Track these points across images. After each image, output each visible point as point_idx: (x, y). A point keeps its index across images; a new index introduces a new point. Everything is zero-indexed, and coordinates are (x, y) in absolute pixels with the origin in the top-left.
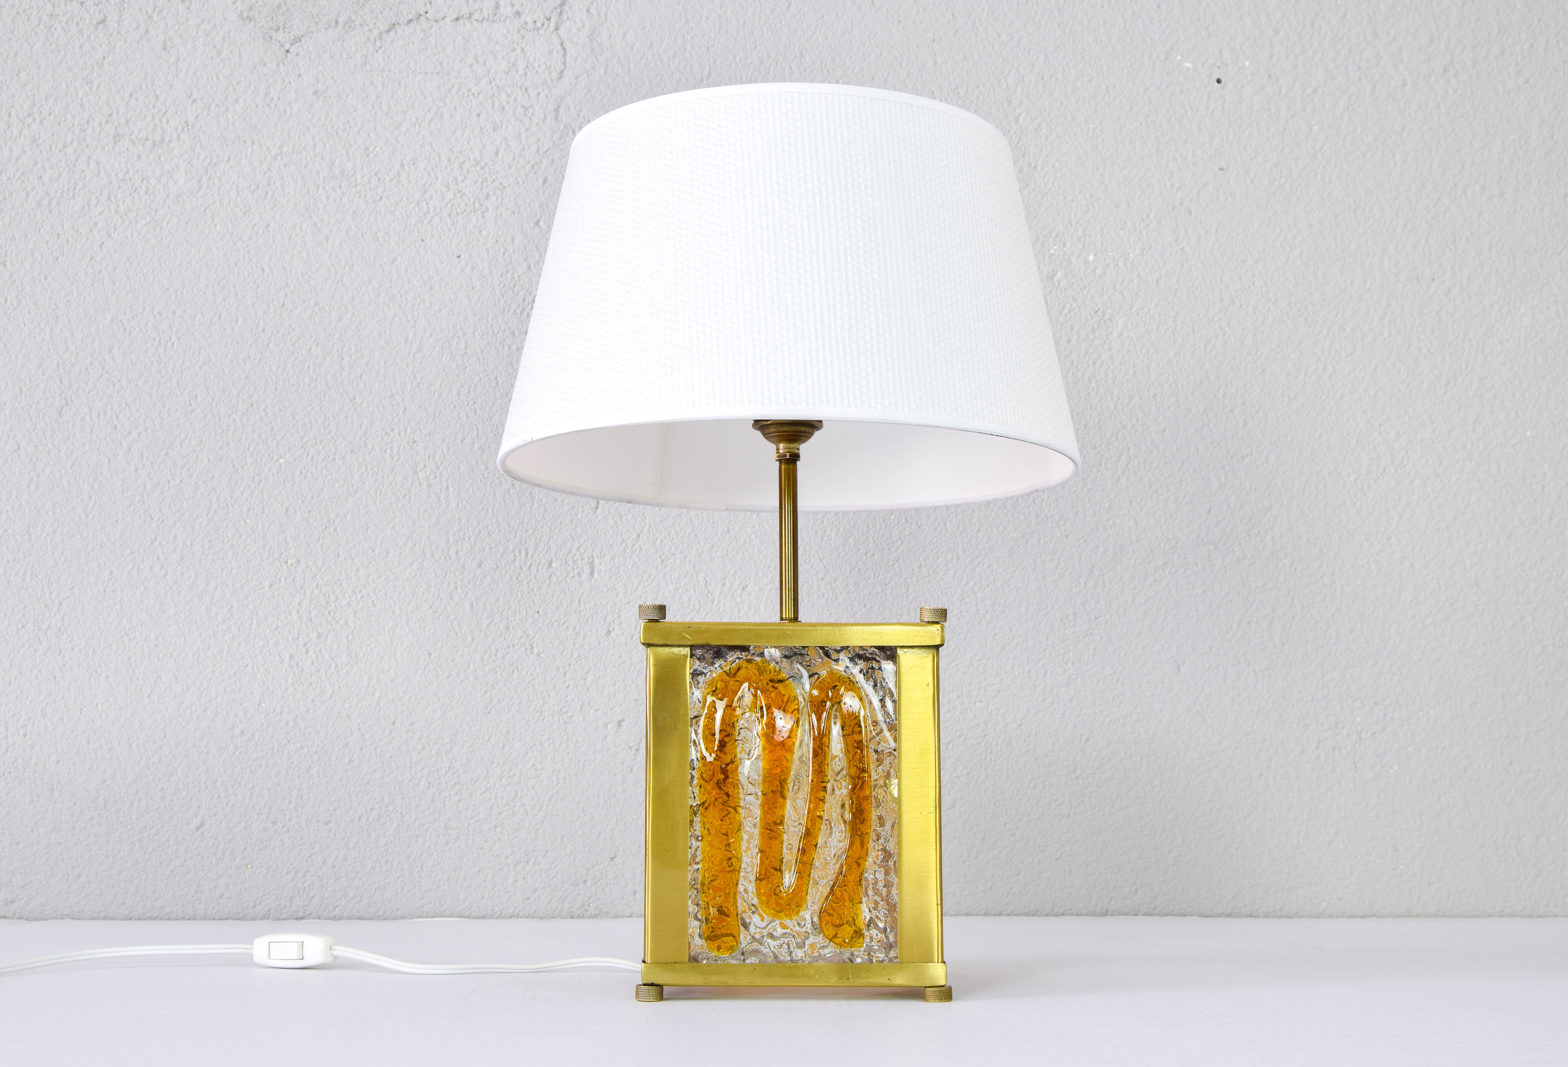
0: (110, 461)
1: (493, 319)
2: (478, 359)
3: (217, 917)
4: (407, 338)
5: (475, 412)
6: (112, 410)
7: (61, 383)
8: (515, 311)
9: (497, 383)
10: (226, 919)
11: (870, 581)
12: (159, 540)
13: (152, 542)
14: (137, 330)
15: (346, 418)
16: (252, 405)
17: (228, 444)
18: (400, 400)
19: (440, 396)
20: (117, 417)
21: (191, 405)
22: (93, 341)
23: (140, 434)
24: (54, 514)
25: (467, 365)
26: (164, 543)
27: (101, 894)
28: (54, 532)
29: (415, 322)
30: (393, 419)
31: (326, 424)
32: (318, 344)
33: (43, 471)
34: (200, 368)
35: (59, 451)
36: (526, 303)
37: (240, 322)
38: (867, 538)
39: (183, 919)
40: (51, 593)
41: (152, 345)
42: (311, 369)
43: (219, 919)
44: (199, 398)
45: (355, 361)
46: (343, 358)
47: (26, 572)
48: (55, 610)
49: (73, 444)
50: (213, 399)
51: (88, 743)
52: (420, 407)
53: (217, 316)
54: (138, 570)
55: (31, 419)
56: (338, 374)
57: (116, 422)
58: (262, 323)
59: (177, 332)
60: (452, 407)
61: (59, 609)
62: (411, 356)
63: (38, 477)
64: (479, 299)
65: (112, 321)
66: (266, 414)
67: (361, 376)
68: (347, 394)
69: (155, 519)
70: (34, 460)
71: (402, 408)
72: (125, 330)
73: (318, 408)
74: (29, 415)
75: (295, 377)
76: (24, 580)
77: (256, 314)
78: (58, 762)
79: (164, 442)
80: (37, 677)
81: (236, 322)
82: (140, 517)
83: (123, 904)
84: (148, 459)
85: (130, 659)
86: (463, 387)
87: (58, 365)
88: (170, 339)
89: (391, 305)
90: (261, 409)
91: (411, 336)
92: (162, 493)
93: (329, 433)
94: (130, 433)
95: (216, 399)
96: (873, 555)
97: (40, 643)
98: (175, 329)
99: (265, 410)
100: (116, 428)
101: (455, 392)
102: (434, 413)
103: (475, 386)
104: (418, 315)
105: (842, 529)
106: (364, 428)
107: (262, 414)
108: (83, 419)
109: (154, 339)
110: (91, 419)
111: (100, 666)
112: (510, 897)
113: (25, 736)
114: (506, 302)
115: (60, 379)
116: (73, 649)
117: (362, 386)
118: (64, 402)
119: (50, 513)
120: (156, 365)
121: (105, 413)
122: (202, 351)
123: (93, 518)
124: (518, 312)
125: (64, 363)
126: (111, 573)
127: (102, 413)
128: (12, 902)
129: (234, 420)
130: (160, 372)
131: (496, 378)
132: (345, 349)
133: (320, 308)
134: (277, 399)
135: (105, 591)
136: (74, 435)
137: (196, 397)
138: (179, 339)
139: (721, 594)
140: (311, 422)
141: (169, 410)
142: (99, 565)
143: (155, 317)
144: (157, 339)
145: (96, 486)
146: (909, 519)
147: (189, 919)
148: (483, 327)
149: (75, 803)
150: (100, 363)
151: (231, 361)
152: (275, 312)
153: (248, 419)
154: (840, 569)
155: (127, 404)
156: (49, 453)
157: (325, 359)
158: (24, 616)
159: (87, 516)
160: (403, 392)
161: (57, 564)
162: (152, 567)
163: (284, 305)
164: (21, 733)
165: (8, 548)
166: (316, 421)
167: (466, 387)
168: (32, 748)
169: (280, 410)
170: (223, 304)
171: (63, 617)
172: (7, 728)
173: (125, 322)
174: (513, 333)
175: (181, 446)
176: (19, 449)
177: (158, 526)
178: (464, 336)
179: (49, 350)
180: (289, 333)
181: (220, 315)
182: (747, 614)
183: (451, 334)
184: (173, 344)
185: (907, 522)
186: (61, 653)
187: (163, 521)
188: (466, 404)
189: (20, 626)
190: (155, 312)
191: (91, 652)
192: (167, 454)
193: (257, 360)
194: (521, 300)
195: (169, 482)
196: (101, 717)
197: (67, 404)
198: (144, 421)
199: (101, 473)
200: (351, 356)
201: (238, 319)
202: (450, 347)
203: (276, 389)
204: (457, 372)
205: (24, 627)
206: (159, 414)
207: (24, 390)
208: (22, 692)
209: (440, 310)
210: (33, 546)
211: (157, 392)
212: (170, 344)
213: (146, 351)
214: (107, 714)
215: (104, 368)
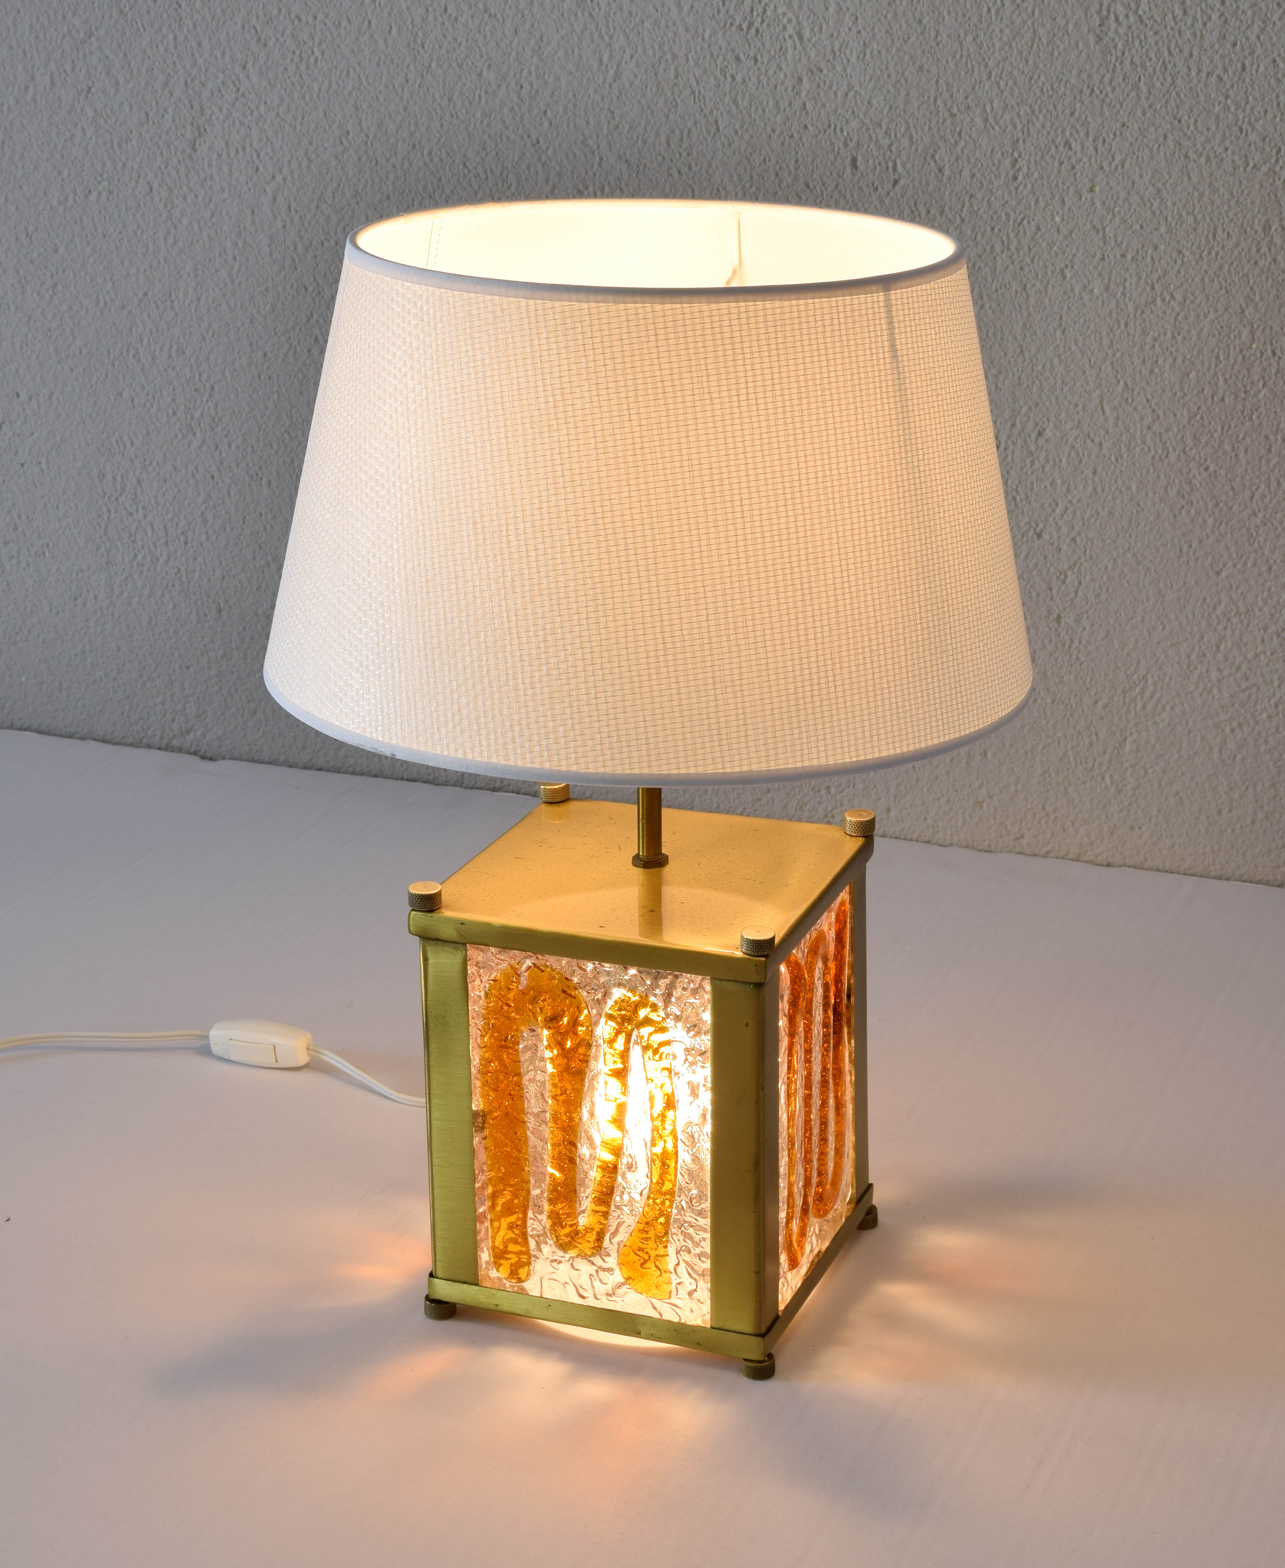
0: (253, 212)
1: (710, 37)
2: (693, 92)
3: (406, 777)
4: (601, 61)
5: (690, 168)
6: (251, 144)
7: (192, 107)
8: (740, 25)
9: (718, 130)
10: (415, 780)
11: (1216, 435)
12: (315, 316)
13: (308, 320)
14: (273, 40)
15: (528, 168)
16: (414, 146)
17: (388, 197)
18: (595, 147)
19: (645, 142)
20: (258, 155)
21: (342, 143)
22: (224, 53)
23: (285, 179)
24: (196, 277)
25: (678, 101)
26: (322, 321)
27: (280, 734)
28: (198, 299)
29: (611, 38)
30: (587, 173)
31: (504, 176)
32: (490, 66)
33: (180, 221)
34: (350, 94)
35: (196, 197)
36: (755, 13)
37: (394, 31)
38: (1215, 374)
39: (369, 774)
40: (200, 375)
41: (292, 60)
42: (483, 101)
43: (408, 780)
44: (351, 134)
45: (537, 91)
46: (521, 87)
47: (171, 347)
48: (206, 396)
49: (211, 188)
50: (367, 136)
51: (254, 558)
52: (620, 157)
53: (366, 22)
54: (295, 353)
55: (162, 154)
56: (516, 108)
57: (257, 162)
58: (420, 34)
59: (320, 44)
60: (660, 159)
61: (210, 396)
62: (607, 86)
63: (175, 228)
64: (692, 7)
65: (243, 26)
66: (432, 160)
67: (545, 112)
68: (529, 136)
69: (310, 289)
70: (170, 207)
71: (597, 158)
72: (259, 40)
73: (494, 153)
74: (159, 147)
75: (464, 111)
76: (170, 357)
77: (412, 22)
78: (224, 578)
79: (313, 191)
80: (193, 476)
81: (390, 32)
82: (292, 286)
83: (304, 748)
84: (296, 211)
85: (292, 462)
86: (673, 131)
87: (186, 84)
88: (313, 53)
89: (579, 14)
90: (426, 152)
91: (605, 59)
92: (315, 257)
93: (509, 187)
94: (274, 177)
95: (371, 136)
96: (1223, 399)
97: (194, 434)
98: (317, 40)
99: (430, 154)
100: (257, 169)
101: (663, 139)
102: (638, 166)
103: (689, 131)
104: (614, 28)
105: (1179, 360)
106: (550, 183)
107: (427, 159)
108: (220, 155)
109: (294, 53)
110: (229, 156)
111: (261, 468)
112: (738, 795)
113: (186, 543)
114: (727, 12)
115: (190, 102)
116: (230, 445)
117: (546, 124)
118: (196, 134)
119: (192, 275)
120: (298, 88)
121: (244, 149)
122: (351, 70)
123: (240, 284)
124: (744, 27)
125: (192, 81)
126: (265, 355)
127: (240, 150)
128: (188, 732)
129: (394, 166)
130: (304, 97)
131: (716, 122)
132: (525, 73)
133: (490, 15)
134: (443, 140)
135: (259, 377)
136: (211, 177)
137: (348, 133)
138: (323, 53)
139: (1009, 437)
140: (486, 172)
141: (317, 149)
142: (251, 344)
143: (293, 22)
144: (298, 53)
145: (240, 244)
146: (1278, 351)
147: (376, 776)
148: (698, 49)
149: (245, 628)
150: (233, 82)
151: (386, 86)
152: (435, 19)
153: (411, 165)
154: (1175, 415)
155: (268, 139)
156: (185, 198)
157: (499, 86)
158: (174, 400)
159: (233, 282)
160: (598, 136)
161: (204, 339)
162: (309, 351)
163: (446, 10)
164: (182, 539)
165: (149, 315)
166: (492, 171)
167: (677, 132)
168: (195, 559)
169: (448, 154)
170: (373, 7)
171: (216, 405)
172: (166, 532)
173: (258, 28)
174: (738, 59)
175: (334, 198)
176: (151, 191)
177: (313, 299)
178: (673, 60)
179: (174, 63)
180: (454, 49)
181: (370, 22)
182: (1043, 467)
183: (657, 57)
184: (317, 60)
185: (1274, 353)
186: (217, 448)
187: (319, 293)
188: (677, 155)
189: (170, 412)
190: (293, 16)
191: (249, 450)
192: (318, 207)
193: (417, 86)
194: (748, 10)
195: (323, 244)
196: (265, 529)
197: (200, 135)
198: (290, 162)
199: (245, 228)
200: (531, 84)
201: (391, 28)
202: (656, 75)
203: (442, 125)
204: (666, 110)
205: (174, 413)
206: (306, 155)
207: (151, 114)
208: (179, 491)
209: (643, 22)
210: (176, 314)
211: (301, 124)
212: (312, 59)
213: (286, 69)
214: (272, 527)
215: (238, 90)
